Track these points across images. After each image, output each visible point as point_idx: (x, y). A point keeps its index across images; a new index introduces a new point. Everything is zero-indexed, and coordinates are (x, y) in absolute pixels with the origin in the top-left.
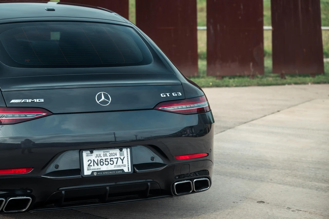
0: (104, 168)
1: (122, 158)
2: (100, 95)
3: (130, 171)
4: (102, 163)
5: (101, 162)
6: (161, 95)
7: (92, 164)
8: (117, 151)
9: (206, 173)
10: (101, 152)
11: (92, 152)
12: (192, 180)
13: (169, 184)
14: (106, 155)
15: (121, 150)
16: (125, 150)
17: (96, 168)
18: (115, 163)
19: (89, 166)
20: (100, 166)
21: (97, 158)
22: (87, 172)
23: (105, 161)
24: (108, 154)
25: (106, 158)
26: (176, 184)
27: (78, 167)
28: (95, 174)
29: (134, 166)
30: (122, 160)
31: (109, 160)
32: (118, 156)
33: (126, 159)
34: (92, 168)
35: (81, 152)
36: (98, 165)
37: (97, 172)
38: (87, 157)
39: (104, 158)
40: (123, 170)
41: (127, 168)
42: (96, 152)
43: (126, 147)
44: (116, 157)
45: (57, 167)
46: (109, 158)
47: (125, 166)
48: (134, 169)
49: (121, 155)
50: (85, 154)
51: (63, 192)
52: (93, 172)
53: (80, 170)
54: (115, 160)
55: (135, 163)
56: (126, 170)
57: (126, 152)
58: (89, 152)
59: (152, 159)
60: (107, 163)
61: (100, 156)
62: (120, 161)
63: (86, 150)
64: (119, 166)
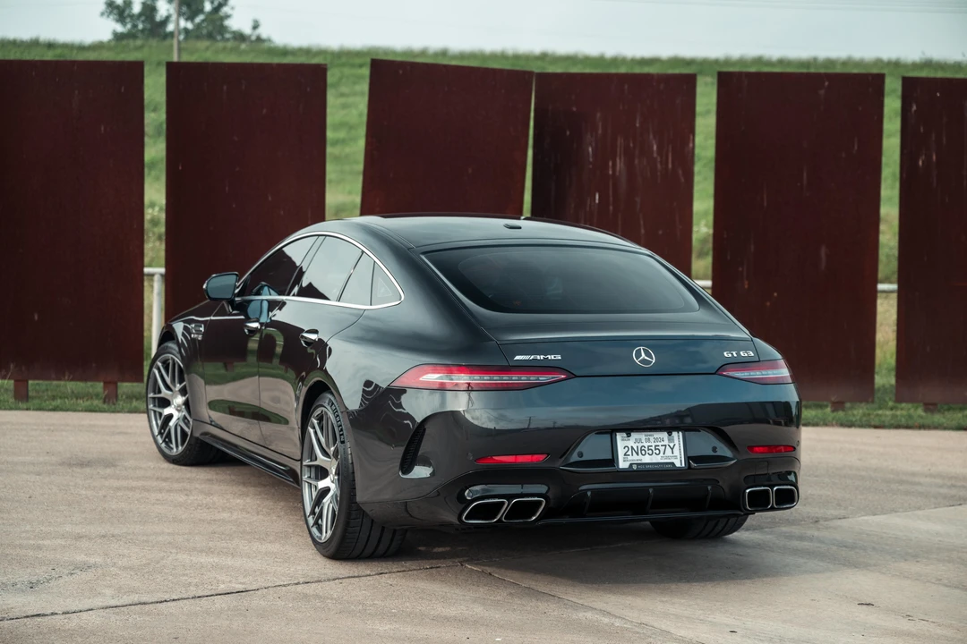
0: (647, 459)
1: (672, 445)
2: (640, 351)
3: (683, 465)
4: (643, 452)
5: (641, 451)
6: (725, 353)
7: (630, 453)
8: (664, 435)
9: (784, 476)
10: (642, 436)
11: (629, 435)
12: (771, 486)
13: (738, 493)
14: (648, 440)
15: (670, 434)
16: (675, 434)
17: (635, 458)
18: (662, 453)
19: (625, 455)
20: (640, 457)
21: (637, 444)
22: (623, 464)
23: (649, 450)
24: (651, 438)
25: (650, 444)
26: (748, 491)
27: (611, 457)
28: (635, 467)
29: (688, 458)
30: (672, 449)
31: (653, 448)
32: (666, 442)
33: (677, 446)
34: (630, 458)
35: (614, 436)
36: (638, 454)
37: (637, 464)
38: (622, 442)
39: (646, 445)
40: (673, 464)
41: (679, 462)
42: (635, 435)
43: (677, 429)
44: (662, 443)
45: (581, 455)
46: (653, 445)
47: (676, 457)
48: (689, 463)
49: (670, 440)
50: (619, 436)
51: (589, 493)
52: (631, 465)
53: (613, 461)
54: (662, 449)
55: (691, 454)
56: (678, 465)
57: (678, 437)
58: (625, 435)
59: (714, 449)
60: (650, 452)
61: (640, 441)
62: (668, 450)
63: (621, 430)
64: (668, 457)
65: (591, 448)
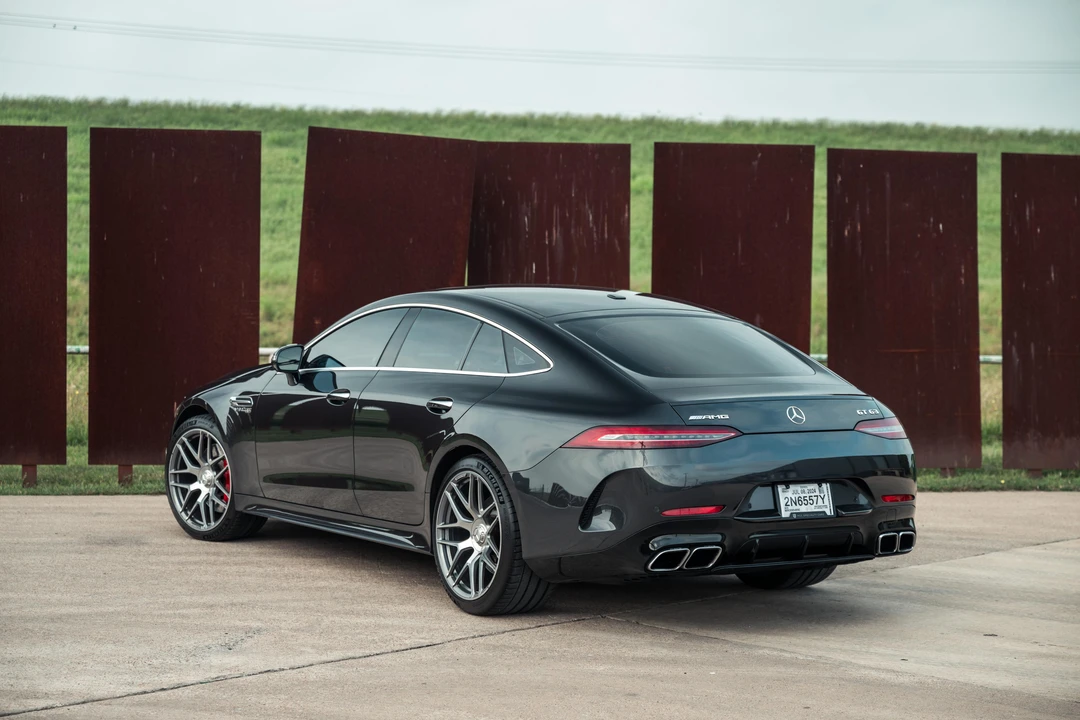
0: (803, 509)
1: (822, 496)
2: (791, 410)
3: (832, 514)
4: (800, 503)
5: (799, 501)
7: (790, 503)
8: (815, 486)
9: (906, 523)
10: (799, 487)
11: (788, 487)
12: (898, 532)
13: (873, 538)
14: (803, 492)
15: (820, 486)
16: (824, 485)
17: (794, 508)
18: (815, 503)
19: (786, 505)
20: (798, 507)
21: (795, 495)
22: (785, 514)
23: (804, 500)
24: (806, 490)
25: (805, 495)
26: (881, 536)
27: (772, 507)
28: (795, 516)
29: (836, 507)
30: (823, 499)
31: (808, 499)
32: (817, 493)
33: (826, 497)
34: (790, 508)
35: (776, 488)
36: (796, 504)
37: (797, 513)
38: (783, 494)
39: (802, 496)
40: (823, 512)
41: (829, 511)
42: (792, 487)
43: (826, 482)
44: (815, 494)
45: (749, 506)
46: (808, 495)
47: (826, 506)
48: (837, 511)
49: (821, 492)
50: (780, 488)
51: (757, 541)
52: (791, 514)
53: (776, 510)
54: (815, 499)
55: (838, 504)
56: (829, 514)
57: (827, 489)
58: (784, 487)
60: (806, 502)
61: (797, 493)
62: (820, 500)
63: (781, 483)
64: (820, 507)
65: (759, 500)
